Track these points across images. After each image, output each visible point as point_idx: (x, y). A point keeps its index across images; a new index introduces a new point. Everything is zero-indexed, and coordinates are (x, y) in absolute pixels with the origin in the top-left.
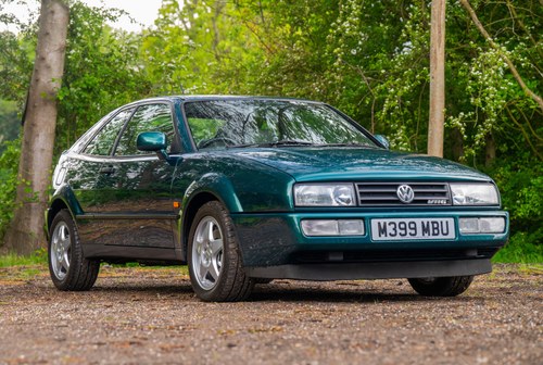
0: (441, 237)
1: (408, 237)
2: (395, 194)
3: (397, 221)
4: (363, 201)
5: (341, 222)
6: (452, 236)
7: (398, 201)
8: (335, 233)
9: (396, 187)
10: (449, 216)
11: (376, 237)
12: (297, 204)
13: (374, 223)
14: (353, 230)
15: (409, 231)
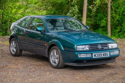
0: (107, 56)
1: (100, 57)
2: (97, 47)
3: (98, 53)
4: (91, 49)
5: (86, 54)
6: (109, 56)
7: (98, 49)
8: (85, 57)
9: (98, 45)
10: (108, 52)
11: (94, 57)
12: (77, 50)
13: (93, 54)
14: (89, 56)
15: (100, 55)
